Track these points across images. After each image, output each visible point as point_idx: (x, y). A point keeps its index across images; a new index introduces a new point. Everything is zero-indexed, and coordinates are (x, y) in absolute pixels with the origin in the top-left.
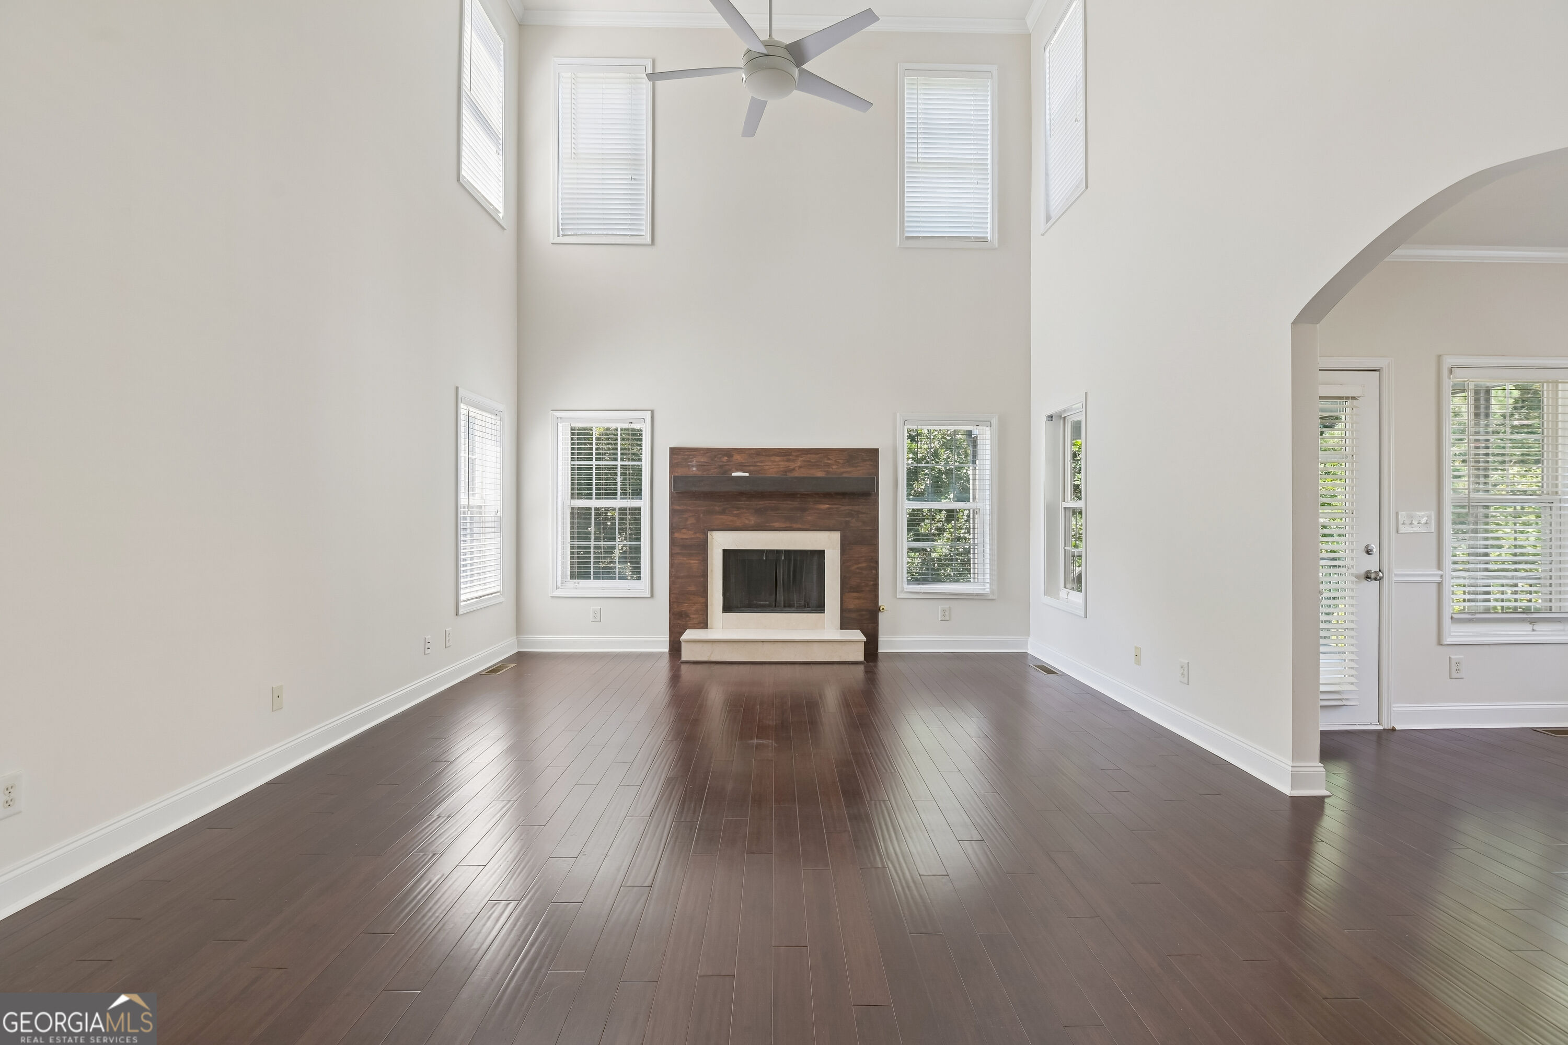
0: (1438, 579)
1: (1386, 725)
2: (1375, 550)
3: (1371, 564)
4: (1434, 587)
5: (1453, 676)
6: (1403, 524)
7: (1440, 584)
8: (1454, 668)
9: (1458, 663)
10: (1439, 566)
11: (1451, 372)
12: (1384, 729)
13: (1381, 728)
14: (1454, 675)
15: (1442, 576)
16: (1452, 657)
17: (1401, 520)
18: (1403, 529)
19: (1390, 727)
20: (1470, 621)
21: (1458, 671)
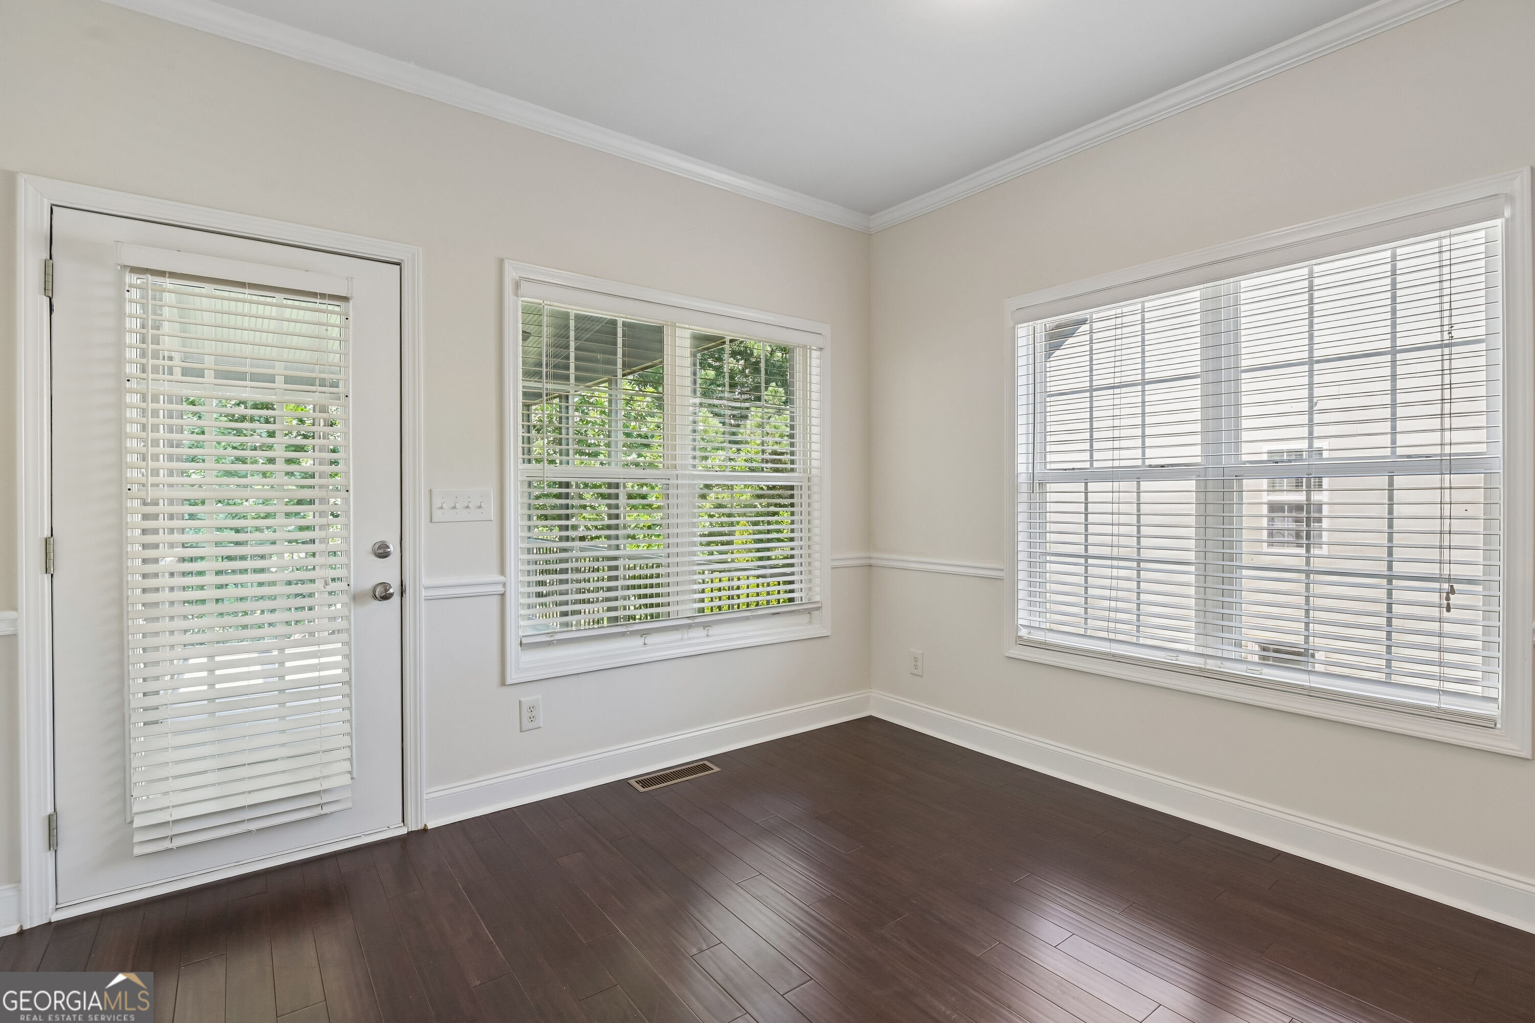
0: (500, 589)
1: (414, 825)
2: (394, 548)
3: (387, 572)
4: (495, 600)
5: (524, 728)
6: (441, 508)
7: (503, 595)
8: (526, 715)
9: (531, 709)
10: (502, 572)
11: (517, 285)
12: (409, 833)
13: (404, 831)
14: (527, 724)
15: (504, 585)
16: (522, 699)
17: (437, 503)
18: (438, 515)
19: (420, 827)
20: (549, 644)
21: (532, 718)
